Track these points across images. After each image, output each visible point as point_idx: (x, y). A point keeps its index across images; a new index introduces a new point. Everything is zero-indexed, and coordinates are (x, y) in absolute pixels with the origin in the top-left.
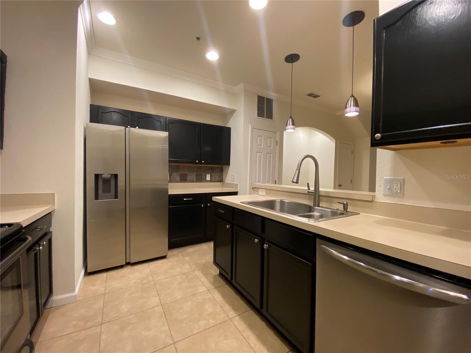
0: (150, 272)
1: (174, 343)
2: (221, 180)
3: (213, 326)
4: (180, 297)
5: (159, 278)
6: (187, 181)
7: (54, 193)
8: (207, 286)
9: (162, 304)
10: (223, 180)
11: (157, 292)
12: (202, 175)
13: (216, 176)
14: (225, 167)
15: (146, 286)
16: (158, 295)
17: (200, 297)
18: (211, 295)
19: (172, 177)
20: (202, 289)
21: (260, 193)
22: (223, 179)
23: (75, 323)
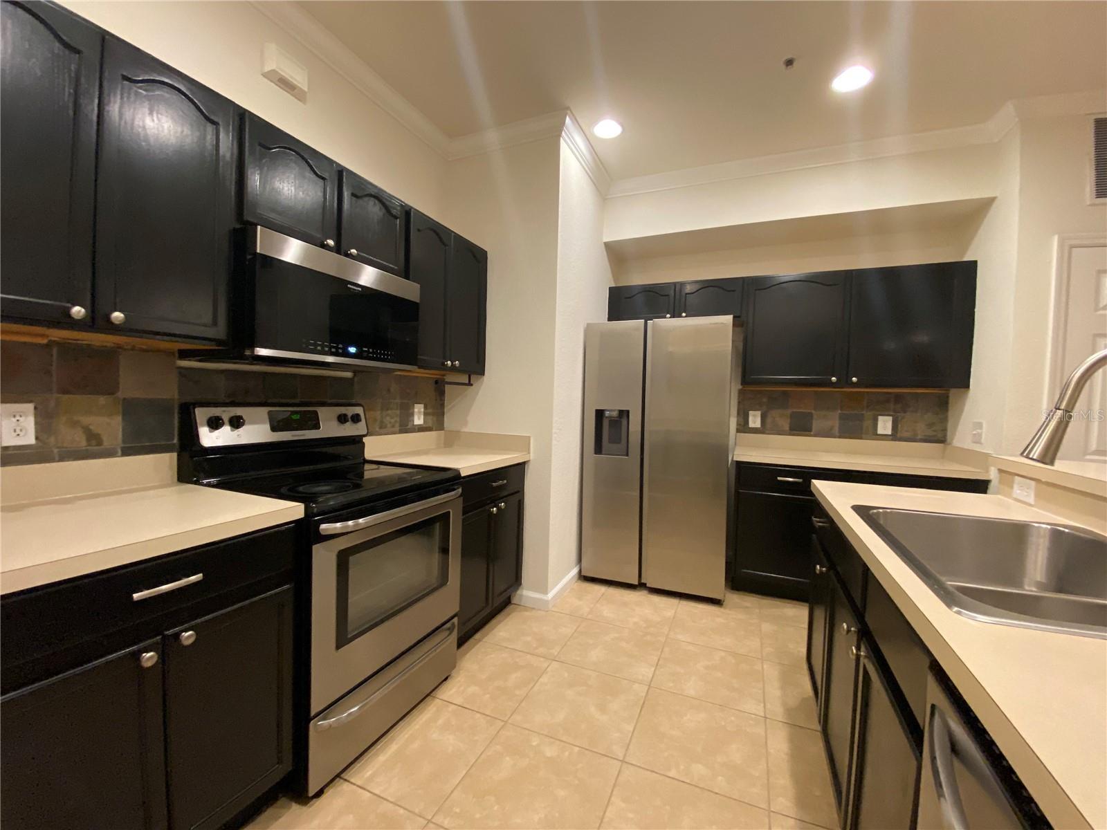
0: (672, 617)
1: (622, 761)
2: (939, 437)
3: (717, 793)
4: (692, 692)
5: (680, 637)
6: (812, 433)
7: (529, 437)
8: (768, 706)
9: (652, 685)
10: (945, 436)
11: (659, 660)
12: (861, 418)
13: (919, 421)
14: (953, 392)
15: (649, 638)
16: (657, 665)
17: (733, 718)
18: (766, 732)
19: (769, 420)
20: (752, 707)
21: (1017, 491)
22: (949, 433)
23: (529, 639)
